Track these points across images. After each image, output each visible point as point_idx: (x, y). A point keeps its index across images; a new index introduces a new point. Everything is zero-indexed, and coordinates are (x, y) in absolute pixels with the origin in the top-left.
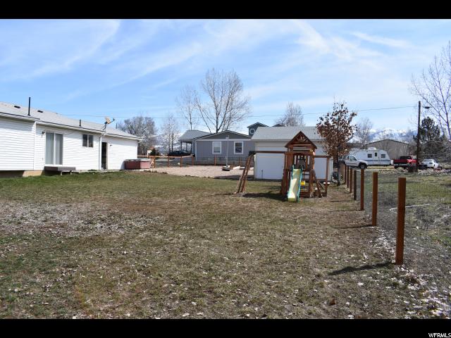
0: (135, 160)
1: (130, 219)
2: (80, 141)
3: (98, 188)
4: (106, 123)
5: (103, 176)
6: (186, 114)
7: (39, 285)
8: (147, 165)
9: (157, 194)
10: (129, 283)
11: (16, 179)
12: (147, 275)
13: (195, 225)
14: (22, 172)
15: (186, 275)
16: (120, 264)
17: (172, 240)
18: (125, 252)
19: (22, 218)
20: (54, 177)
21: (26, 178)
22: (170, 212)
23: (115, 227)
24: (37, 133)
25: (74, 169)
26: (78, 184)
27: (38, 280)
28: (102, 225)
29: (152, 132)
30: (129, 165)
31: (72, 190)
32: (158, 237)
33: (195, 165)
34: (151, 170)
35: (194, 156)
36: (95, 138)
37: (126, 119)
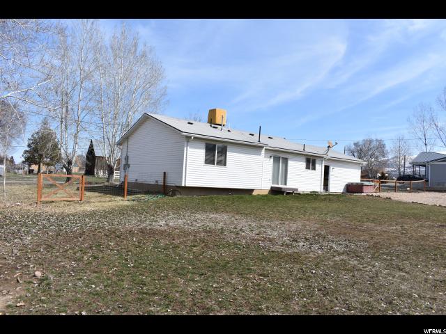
0: (357, 184)
1: (333, 241)
2: (304, 164)
3: (315, 209)
4: (329, 147)
5: (323, 198)
6: (420, 135)
7: (233, 285)
8: (370, 189)
9: (371, 219)
10: (305, 299)
11: (246, 196)
12: (324, 295)
13: (398, 256)
14: (252, 190)
15: (362, 304)
16: (306, 282)
17: (366, 267)
18: (314, 272)
19: (241, 230)
20: (278, 196)
21: (255, 196)
22: (377, 239)
23: (316, 247)
24: (265, 157)
25: (297, 190)
26: (297, 204)
27: (233, 282)
28: (305, 244)
29: (383, 154)
30: (351, 188)
31: (290, 209)
32: (353, 262)
33: (427, 191)
34: (374, 194)
35: (427, 181)
36: (317, 161)
37: (356, 142)
